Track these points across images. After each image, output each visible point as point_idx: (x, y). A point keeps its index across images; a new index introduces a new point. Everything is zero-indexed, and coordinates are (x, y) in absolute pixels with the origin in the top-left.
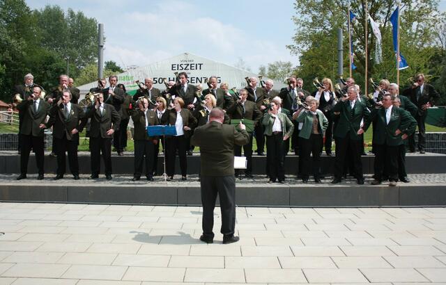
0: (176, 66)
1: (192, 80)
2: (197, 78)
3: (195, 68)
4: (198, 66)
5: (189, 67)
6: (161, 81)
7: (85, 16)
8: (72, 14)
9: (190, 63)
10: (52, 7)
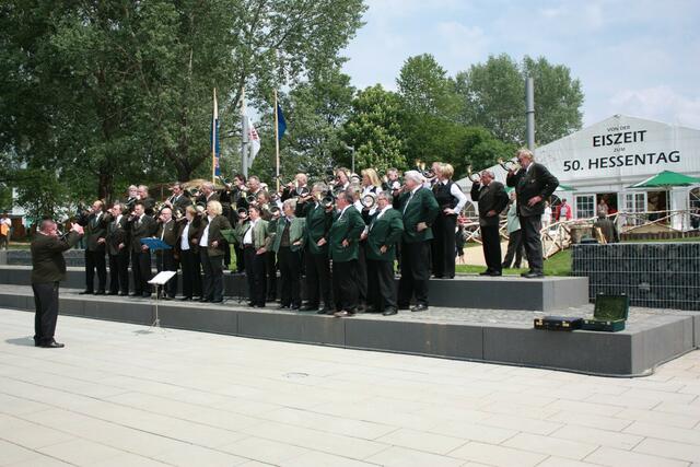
0: (601, 139)
1: (627, 161)
2: (637, 156)
3: (632, 139)
4: (639, 135)
5: (622, 139)
6: (576, 167)
7: (549, 62)
8: (529, 62)
9: (623, 132)
10: (495, 57)
